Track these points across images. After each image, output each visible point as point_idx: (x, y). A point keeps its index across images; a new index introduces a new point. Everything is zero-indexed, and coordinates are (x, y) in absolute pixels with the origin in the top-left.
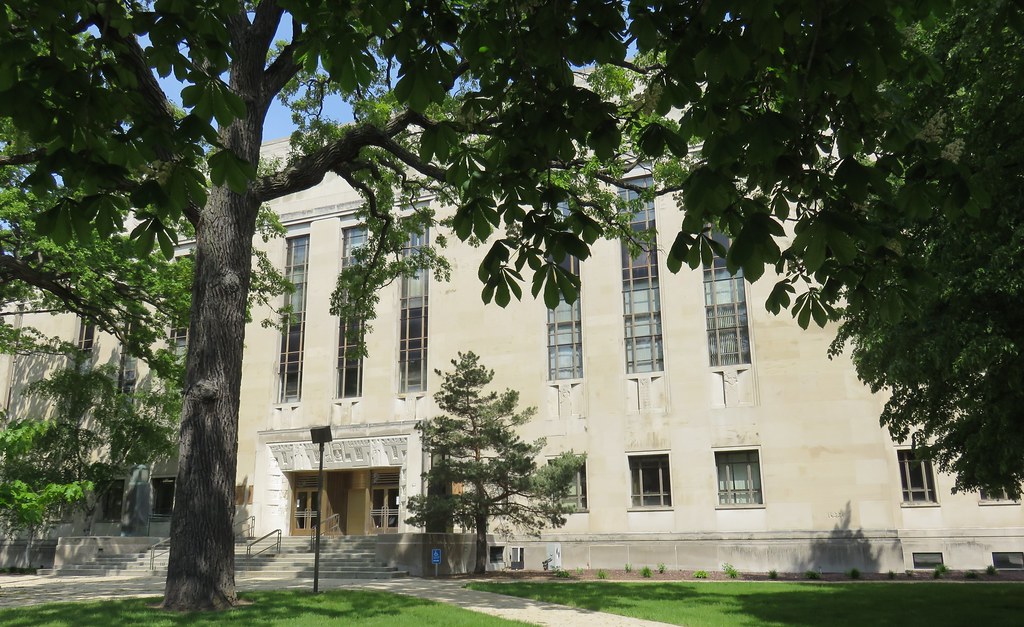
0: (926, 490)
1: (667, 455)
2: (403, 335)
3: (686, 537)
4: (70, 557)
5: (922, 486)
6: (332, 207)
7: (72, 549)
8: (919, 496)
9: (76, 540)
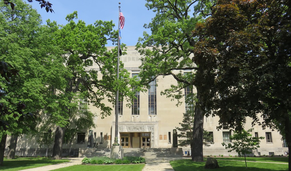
0: (270, 140)
1: (213, 132)
2: (149, 101)
3: (217, 149)
4: (84, 153)
5: (269, 139)
6: (130, 68)
7: (84, 151)
8: (269, 141)
9: (85, 149)
